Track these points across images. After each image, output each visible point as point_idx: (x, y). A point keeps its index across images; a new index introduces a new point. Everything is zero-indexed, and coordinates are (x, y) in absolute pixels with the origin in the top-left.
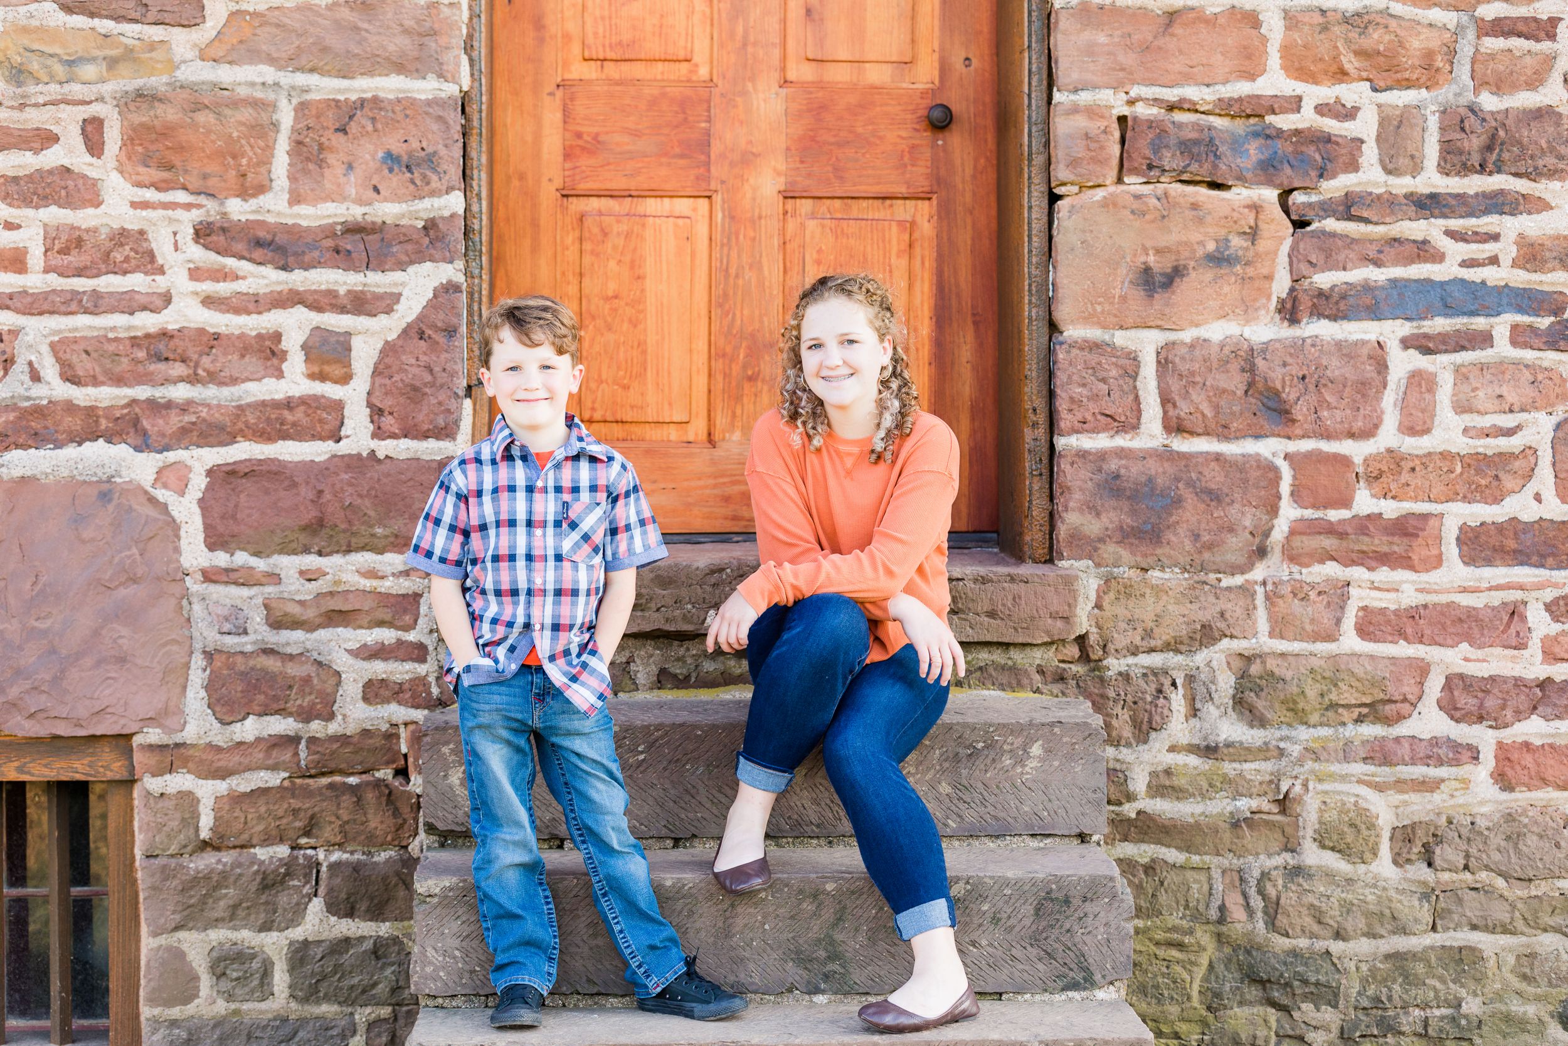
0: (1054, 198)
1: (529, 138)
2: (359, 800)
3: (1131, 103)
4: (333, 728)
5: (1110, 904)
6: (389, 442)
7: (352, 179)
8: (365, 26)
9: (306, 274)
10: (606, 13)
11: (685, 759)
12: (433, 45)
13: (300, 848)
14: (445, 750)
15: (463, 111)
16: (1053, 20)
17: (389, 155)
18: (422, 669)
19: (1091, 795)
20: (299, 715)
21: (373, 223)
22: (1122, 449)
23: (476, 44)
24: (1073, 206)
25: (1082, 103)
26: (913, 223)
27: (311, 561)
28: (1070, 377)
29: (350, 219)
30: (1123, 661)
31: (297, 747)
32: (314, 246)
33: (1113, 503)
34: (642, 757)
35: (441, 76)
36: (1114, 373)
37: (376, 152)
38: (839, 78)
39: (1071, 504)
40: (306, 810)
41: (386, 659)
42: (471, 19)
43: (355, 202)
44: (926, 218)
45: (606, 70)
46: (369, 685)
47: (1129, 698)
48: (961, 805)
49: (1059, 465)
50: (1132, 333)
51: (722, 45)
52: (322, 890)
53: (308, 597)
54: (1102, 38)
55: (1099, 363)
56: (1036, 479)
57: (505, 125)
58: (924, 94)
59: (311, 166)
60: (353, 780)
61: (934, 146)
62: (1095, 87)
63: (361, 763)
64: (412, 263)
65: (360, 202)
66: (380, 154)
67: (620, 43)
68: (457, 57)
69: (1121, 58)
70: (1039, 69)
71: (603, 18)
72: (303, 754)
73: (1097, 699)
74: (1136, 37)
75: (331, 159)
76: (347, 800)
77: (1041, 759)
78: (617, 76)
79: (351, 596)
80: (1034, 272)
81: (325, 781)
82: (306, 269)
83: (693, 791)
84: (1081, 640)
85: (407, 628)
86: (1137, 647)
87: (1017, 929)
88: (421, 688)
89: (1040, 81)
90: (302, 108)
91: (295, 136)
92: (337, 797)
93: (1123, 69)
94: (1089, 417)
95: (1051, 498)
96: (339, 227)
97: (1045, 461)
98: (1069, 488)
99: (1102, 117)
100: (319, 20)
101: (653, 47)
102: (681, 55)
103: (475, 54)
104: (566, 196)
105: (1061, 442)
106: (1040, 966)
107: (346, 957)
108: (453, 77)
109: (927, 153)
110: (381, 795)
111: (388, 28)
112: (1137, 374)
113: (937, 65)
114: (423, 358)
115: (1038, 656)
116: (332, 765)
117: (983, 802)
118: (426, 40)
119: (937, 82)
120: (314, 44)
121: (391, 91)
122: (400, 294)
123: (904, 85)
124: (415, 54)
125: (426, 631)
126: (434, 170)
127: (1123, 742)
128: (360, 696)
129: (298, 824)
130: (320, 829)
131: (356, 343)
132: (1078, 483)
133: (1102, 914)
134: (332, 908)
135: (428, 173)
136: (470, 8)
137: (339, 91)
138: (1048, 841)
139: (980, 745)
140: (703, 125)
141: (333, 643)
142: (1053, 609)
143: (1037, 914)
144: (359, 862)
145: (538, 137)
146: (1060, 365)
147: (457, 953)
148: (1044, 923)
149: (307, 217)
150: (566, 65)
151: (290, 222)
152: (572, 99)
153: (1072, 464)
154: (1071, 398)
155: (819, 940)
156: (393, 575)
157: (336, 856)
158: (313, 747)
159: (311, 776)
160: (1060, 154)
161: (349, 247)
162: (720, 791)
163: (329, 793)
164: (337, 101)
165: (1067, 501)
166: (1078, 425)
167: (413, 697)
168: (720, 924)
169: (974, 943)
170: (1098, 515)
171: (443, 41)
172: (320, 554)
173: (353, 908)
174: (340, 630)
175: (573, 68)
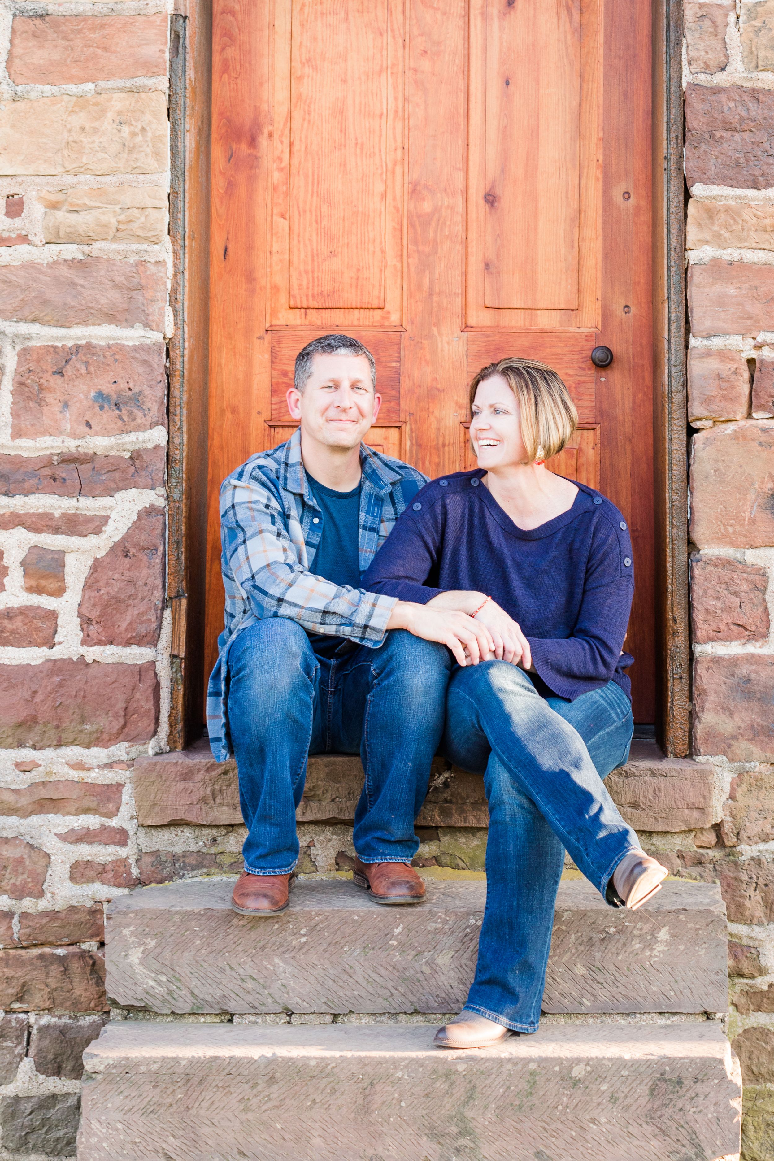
0: (691, 431)
1: (241, 377)
2: (66, 969)
3: (758, 347)
4: (43, 904)
5: (719, 1085)
6: (96, 648)
7: (68, 415)
8: (81, 281)
9: (26, 499)
10: (310, 268)
11: (343, 942)
12: (140, 298)
13: (14, 1012)
14: (126, 932)
15: (168, 356)
16: (689, 275)
17: (100, 395)
18: (123, 852)
19: (714, 977)
20: (12, 893)
21: (85, 454)
22: (753, 656)
23: (180, 297)
24: (707, 439)
25: (714, 348)
26: (580, 450)
27: (26, 754)
28: (705, 591)
29: (65, 450)
30: (755, 848)
31: (10, 922)
32: (34, 474)
33: (745, 704)
34: (303, 940)
35: (147, 325)
36: (745, 587)
37: (89, 392)
38: (513, 323)
39: (707, 705)
40: (18, 979)
41: (90, 843)
42: (175, 275)
43: (69, 436)
44: (591, 445)
45: (308, 317)
46: (75, 866)
47: (761, 881)
48: (595, 985)
49: (696, 671)
50: (761, 552)
51: (411, 295)
52: (32, 1051)
53: (23, 787)
54: (731, 291)
55: (732, 579)
56: (676, 682)
57: (220, 365)
58: (588, 337)
59: (31, 404)
60: (60, 952)
61: (597, 382)
62: (725, 333)
63: (68, 936)
64: (118, 489)
65: (74, 435)
66: (93, 394)
67: (321, 293)
68: (163, 308)
69: (749, 308)
70: (678, 317)
71: (306, 272)
72: (16, 928)
73: (732, 881)
74: (762, 289)
75: (49, 398)
76: (55, 970)
77: (668, 944)
78: (319, 323)
79: (61, 786)
80: (675, 497)
81: (35, 952)
82: (26, 495)
83: (351, 971)
84: (717, 827)
85: (110, 815)
86: (767, 835)
87: (633, 1108)
88: (122, 869)
89: (678, 327)
90: (24, 353)
91: (18, 378)
92: (46, 966)
93: (750, 318)
94: (723, 627)
95: (691, 698)
96: (55, 458)
97: (685, 666)
98: (704, 691)
99: (732, 360)
100: (41, 276)
101: (351, 297)
102: (375, 304)
103: (179, 306)
104: (274, 427)
105: (698, 649)
106: (654, 1142)
107: (53, 1111)
108: (158, 326)
109: (591, 389)
110: (86, 965)
111: (101, 283)
112: (766, 588)
113: (600, 312)
114: (127, 573)
115: (678, 843)
116: (42, 938)
117: (615, 983)
118: (134, 294)
119: (600, 327)
120: (35, 297)
121: (102, 338)
122: (108, 517)
123: (571, 329)
124: (125, 306)
125: (127, 817)
126: (140, 407)
127: (755, 921)
128: (67, 875)
129: (11, 991)
130: (31, 995)
131: (70, 560)
132: (713, 686)
133: (712, 1094)
134: (41, 1067)
135: (135, 411)
136: (175, 265)
137: (57, 338)
138: (675, 1018)
139: (612, 930)
140: (394, 364)
141: (44, 828)
142: (690, 800)
143: (652, 1094)
144: (65, 1026)
145: (248, 376)
146: (696, 581)
147: (119, 1126)
148: (658, 1103)
149: (27, 449)
150: (274, 313)
151: (13, 453)
152: (279, 342)
153: (708, 669)
154: (707, 610)
155: (451, 1117)
156: (99, 767)
157: (46, 1020)
158: (25, 922)
159: (23, 948)
160: (695, 393)
161: (64, 475)
162: (375, 971)
163: (38, 963)
164: (55, 347)
165: (703, 702)
166: (713, 634)
167: (116, 877)
168: (361, 1101)
169: (593, 1121)
170: (731, 715)
171: (149, 294)
172: (34, 747)
173: (59, 1067)
174: (51, 816)
175: (280, 315)
